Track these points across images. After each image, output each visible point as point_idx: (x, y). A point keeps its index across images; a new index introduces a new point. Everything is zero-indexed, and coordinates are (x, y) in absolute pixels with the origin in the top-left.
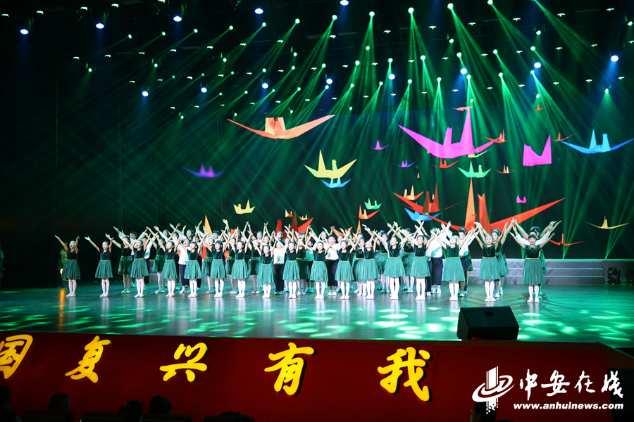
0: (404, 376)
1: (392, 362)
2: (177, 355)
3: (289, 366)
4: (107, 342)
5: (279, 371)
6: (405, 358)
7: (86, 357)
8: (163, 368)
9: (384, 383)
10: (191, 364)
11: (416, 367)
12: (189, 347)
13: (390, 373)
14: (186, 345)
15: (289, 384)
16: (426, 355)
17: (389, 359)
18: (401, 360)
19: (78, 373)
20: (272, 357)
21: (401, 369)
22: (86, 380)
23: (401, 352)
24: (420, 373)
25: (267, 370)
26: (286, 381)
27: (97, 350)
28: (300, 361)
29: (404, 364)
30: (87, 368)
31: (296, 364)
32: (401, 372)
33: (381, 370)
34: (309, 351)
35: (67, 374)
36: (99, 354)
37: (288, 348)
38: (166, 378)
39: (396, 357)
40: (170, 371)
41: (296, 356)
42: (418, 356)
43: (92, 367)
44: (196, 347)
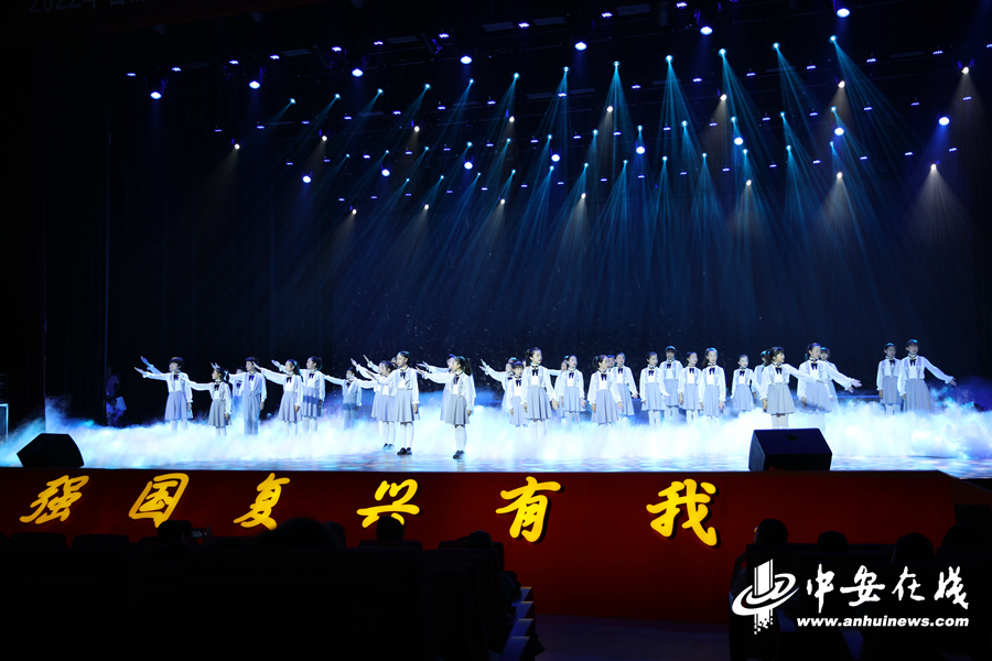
0: (683, 514)
1: (665, 499)
2: (379, 495)
3: (528, 505)
4: (286, 481)
5: (515, 512)
6: (682, 493)
7: (259, 499)
8: (361, 512)
9: (655, 525)
10: (397, 506)
11: (697, 504)
12: (394, 485)
13: (664, 512)
14: (389, 483)
15: (530, 528)
16: (710, 488)
17: (661, 494)
18: (678, 495)
19: (251, 519)
20: (506, 495)
21: (677, 506)
22: (261, 526)
23: (677, 486)
24: (704, 511)
25: (500, 511)
26: (525, 525)
27: (273, 491)
28: (543, 500)
29: (682, 500)
30: (261, 513)
31: (538, 503)
32: (678, 510)
33: (651, 509)
34: (554, 486)
35: (236, 521)
36: (276, 496)
37: (526, 483)
38: (366, 524)
39: (671, 492)
40: (370, 515)
41: (537, 493)
42: (700, 490)
43: (268, 511)
44: (404, 484)
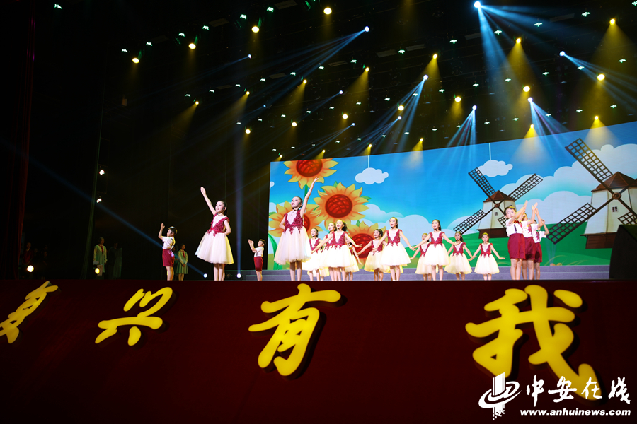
0: (527, 341)
1: (496, 314)
2: (128, 306)
3: (292, 321)
4: (54, 288)
5: (273, 330)
6: (525, 306)
7: (21, 308)
8: (102, 325)
9: (481, 356)
10: (142, 319)
11: (552, 324)
12: (149, 293)
13: (494, 336)
14: (145, 292)
15: (286, 354)
16: (573, 299)
17: (490, 307)
18: (517, 309)
19: (1, 328)
20: (267, 307)
21: (518, 327)
23: (514, 295)
24: (565, 337)
25: (254, 328)
26: (282, 349)
27: (38, 299)
28: (314, 314)
29: (525, 317)
30: (13, 322)
31: (306, 318)
32: (520, 332)
33: (474, 330)
34: (332, 296)
36: (37, 304)
37: (296, 292)
38: (100, 338)
39: (506, 305)
40: (109, 327)
41: (307, 305)
42: (553, 302)
43: (20, 321)
44: (158, 294)
